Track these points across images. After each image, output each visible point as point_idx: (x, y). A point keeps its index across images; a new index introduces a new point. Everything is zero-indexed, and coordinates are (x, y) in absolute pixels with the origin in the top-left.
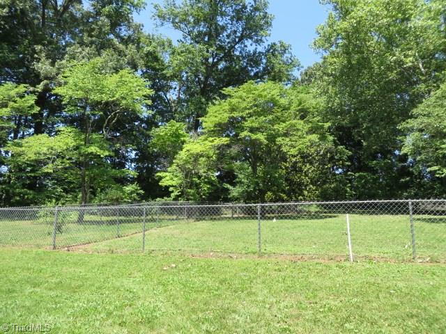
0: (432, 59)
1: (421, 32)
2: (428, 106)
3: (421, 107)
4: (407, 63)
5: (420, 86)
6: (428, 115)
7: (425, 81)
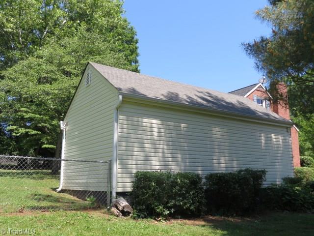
0: (30, 33)
1: (25, 6)
2: (16, 72)
3: (10, 70)
4: (7, 28)
5: (15, 52)
6: (14, 80)
7: (21, 49)
